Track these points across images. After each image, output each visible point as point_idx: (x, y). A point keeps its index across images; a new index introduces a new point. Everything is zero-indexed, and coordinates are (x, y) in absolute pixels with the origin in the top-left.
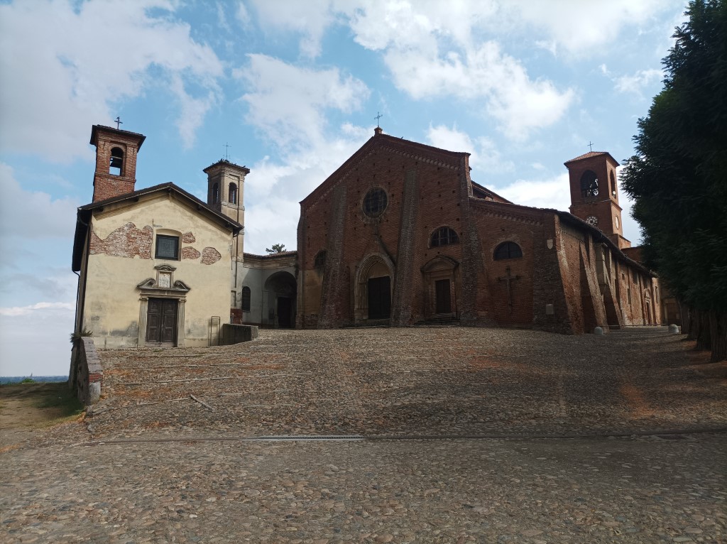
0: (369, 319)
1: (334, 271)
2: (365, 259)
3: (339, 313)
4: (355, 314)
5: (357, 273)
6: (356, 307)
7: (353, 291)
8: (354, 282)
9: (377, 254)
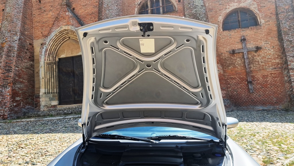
0: (60, 104)
1: (10, 46)
2: (53, 34)
3: (18, 99)
4: (41, 100)
5: (44, 50)
6: (42, 91)
7: (38, 73)
8: (39, 62)
9: (69, 27)
